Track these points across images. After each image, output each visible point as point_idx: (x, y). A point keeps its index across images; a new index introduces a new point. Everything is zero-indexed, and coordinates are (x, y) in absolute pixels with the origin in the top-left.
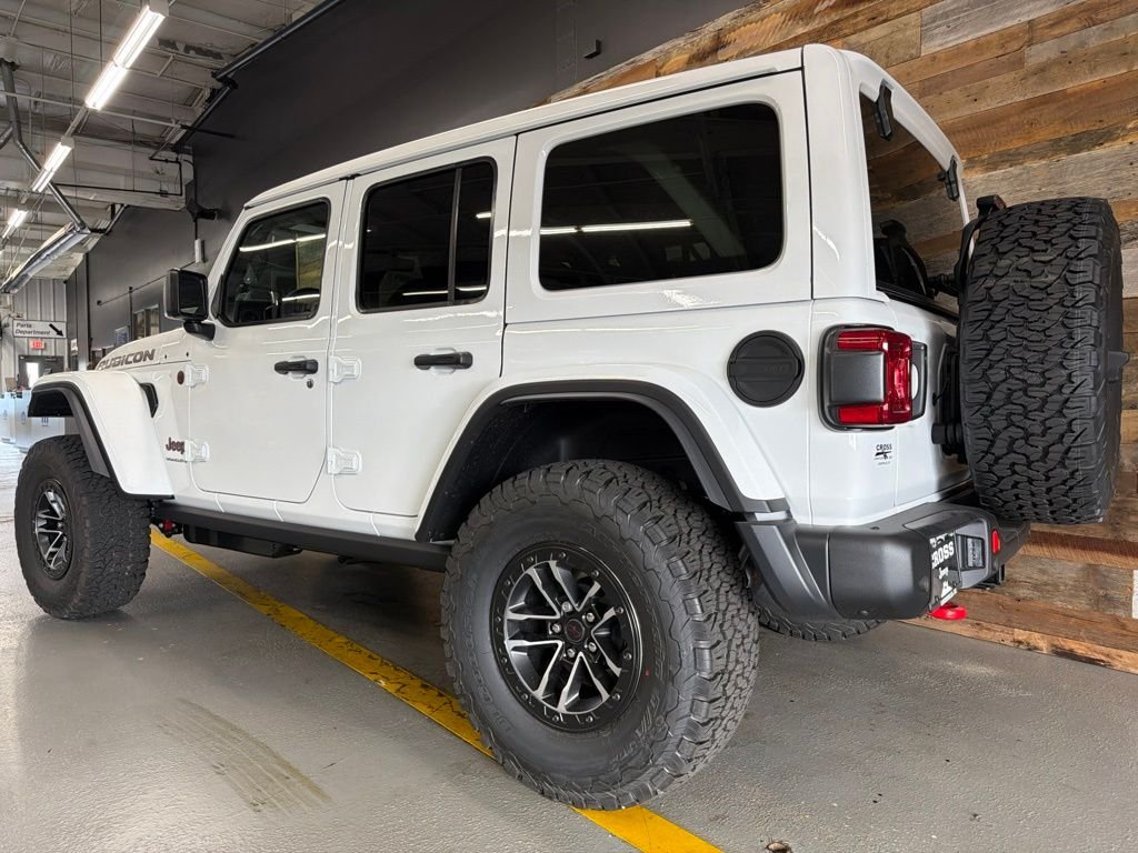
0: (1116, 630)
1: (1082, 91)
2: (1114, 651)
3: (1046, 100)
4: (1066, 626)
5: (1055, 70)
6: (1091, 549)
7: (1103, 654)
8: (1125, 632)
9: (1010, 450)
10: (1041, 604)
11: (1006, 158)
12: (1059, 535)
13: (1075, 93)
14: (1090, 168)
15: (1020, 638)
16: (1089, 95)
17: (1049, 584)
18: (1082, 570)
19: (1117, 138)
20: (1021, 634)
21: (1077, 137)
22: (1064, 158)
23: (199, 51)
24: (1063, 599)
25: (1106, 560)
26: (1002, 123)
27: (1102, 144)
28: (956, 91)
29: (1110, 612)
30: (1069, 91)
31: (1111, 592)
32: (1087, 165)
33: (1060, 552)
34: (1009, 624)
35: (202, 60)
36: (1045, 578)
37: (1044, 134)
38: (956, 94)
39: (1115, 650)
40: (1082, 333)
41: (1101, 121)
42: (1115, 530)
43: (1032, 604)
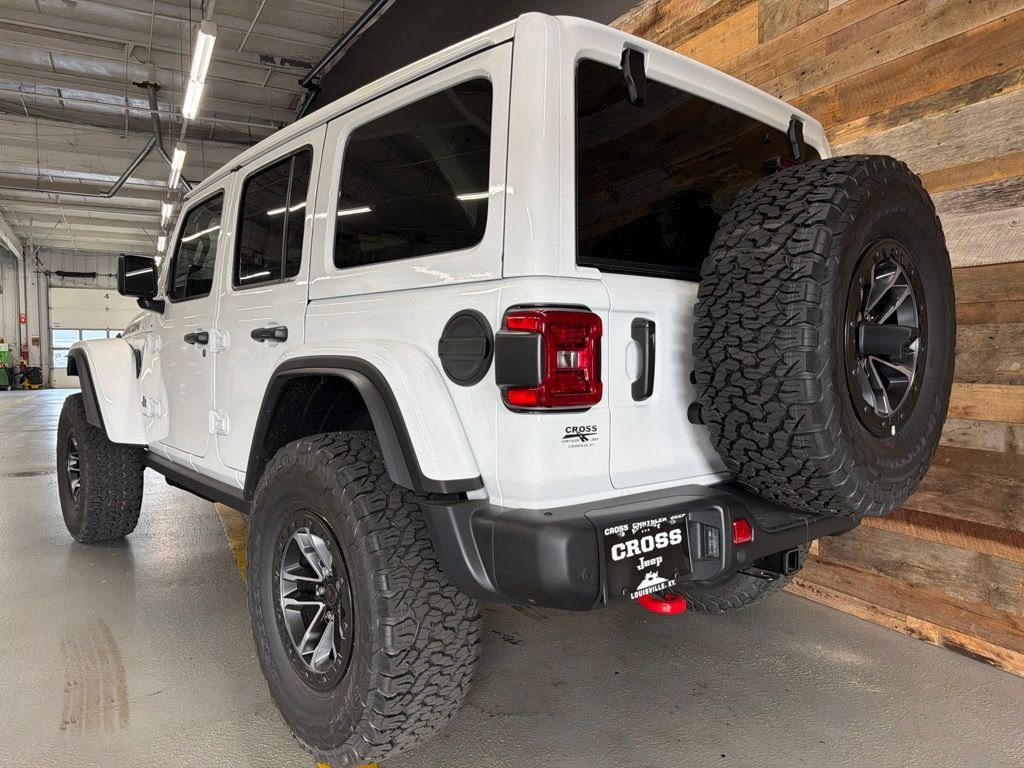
0: (1005, 627)
1: (981, 33)
2: (1004, 651)
3: (945, 46)
4: (956, 618)
5: (955, 12)
6: (983, 537)
7: (994, 653)
8: (1015, 631)
9: (740, 436)
10: (933, 592)
11: (907, 112)
12: (952, 520)
13: (974, 36)
14: (989, 117)
15: (912, 626)
16: (988, 37)
17: (940, 572)
18: (975, 559)
19: (1017, 82)
20: (913, 622)
21: (977, 84)
22: (964, 108)
23: (293, 63)
24: (954, 588)
25: (999, 551)
26: (903, 75)
27: (1001, 90)
28: (860, 44)
29: (1001, 607)
30: (969, 34)
31: (1003, 586)
32: (986, 115)
33: (954, 538)
34: (902, 610)
35: (294, 70)
36: (938, 564)
37: (944, 83)
38: (860, 47)
39: (1006, 651)
40: (795, 310)
41: (1000, 65)
42: (1007, 518)
43: (925, 591)
